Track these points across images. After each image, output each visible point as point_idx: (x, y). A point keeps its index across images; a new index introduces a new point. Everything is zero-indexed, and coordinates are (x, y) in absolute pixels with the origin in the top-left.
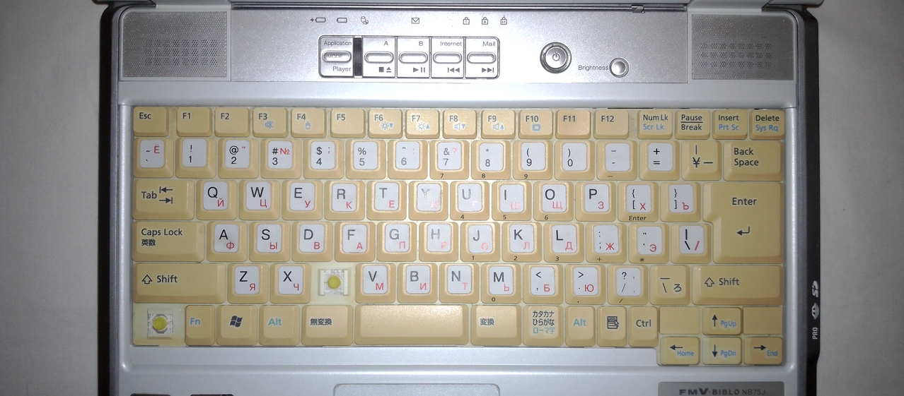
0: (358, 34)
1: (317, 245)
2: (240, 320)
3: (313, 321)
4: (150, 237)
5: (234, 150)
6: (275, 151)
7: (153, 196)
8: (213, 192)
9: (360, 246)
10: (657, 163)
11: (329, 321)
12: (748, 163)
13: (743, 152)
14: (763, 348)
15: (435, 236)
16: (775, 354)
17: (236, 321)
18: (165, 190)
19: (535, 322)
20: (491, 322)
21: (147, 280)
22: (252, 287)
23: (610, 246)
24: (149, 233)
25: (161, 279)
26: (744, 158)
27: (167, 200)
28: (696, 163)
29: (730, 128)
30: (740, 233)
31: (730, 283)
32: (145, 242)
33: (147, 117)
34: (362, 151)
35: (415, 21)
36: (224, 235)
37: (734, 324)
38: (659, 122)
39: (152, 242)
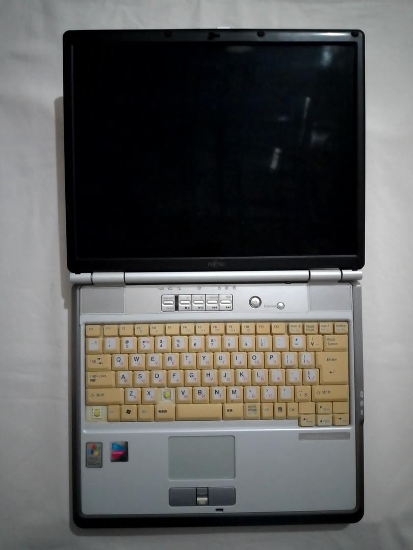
0: (177, 293)
1: (160, 380)
2: (130, 411)
3: (160, 411)
4: (93, 378)
5: (127, 342)
6: (144, 342)
7: (94, 361)
8: (119, 359)
9: (178, 380)
10: (297, 344)
11: (166, 411)
12: (333, 344)
13: (331, 340)
14: (340, 419)
15: (208, 376)
16: (345, 421)
17: (129, 412)
18: (99, 359)
19: (249, 410)
20: (231, 410)
21: (92, 396)
22: (135, 397)
23: (279, 379)
24: (93, 376)
25: (98, 395)
26: (331, 342)
27: (100, 363)
28: (312, 344)
29: (326, 330)
30: (331, 372)
31: (326, 393)
32: (91, 380)
33: (92, 329)
34: (178, 341)
35: (199, 288)
36: (123, 377)
37: (328, 409)
38: (297, 328)
39: (94, 380)
